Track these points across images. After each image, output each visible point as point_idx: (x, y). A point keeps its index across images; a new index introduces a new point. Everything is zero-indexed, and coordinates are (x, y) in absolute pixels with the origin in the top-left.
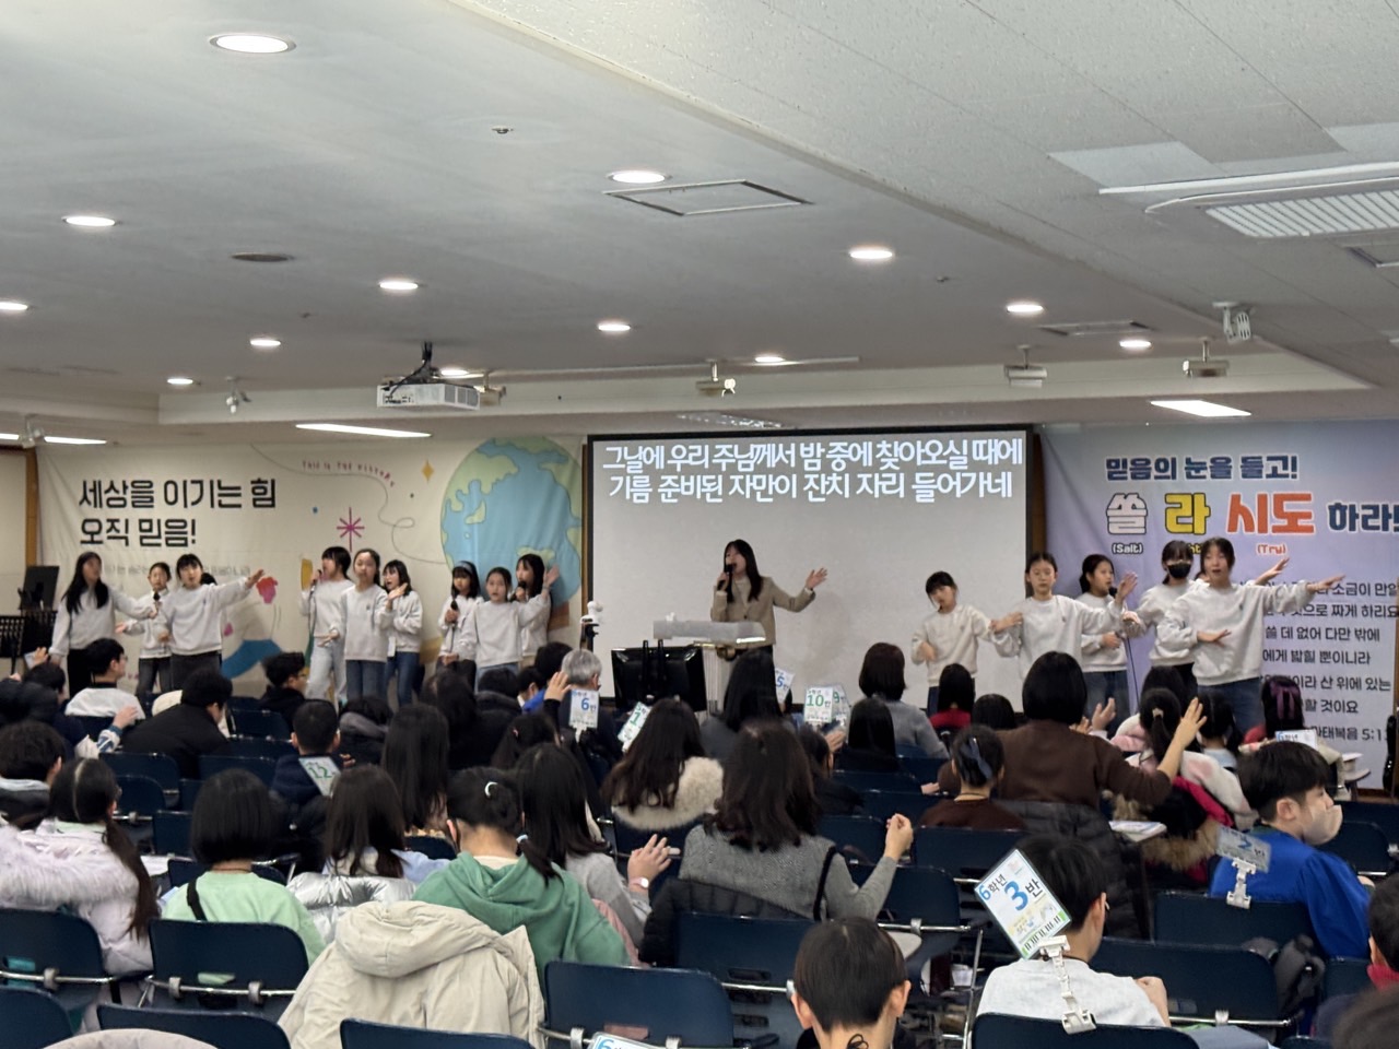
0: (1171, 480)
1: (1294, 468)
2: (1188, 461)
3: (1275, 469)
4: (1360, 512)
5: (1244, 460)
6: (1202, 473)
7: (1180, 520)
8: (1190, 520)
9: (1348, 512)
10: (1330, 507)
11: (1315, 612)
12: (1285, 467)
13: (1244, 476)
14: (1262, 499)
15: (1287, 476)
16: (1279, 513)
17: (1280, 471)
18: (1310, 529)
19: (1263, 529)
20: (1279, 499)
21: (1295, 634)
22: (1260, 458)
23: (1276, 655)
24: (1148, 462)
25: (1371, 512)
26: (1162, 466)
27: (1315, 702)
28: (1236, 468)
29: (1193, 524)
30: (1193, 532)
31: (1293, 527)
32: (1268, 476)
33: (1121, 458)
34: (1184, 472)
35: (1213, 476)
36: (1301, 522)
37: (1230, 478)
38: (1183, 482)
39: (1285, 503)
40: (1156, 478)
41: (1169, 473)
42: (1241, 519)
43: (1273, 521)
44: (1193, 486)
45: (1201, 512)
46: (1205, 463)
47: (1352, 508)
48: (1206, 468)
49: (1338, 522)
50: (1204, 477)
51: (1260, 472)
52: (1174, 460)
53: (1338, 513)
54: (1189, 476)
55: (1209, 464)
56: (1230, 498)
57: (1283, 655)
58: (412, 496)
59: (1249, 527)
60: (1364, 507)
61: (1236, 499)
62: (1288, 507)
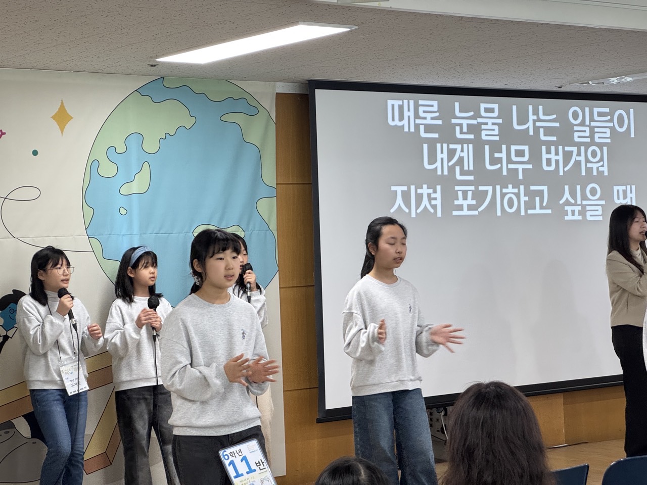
58: (35, 153)
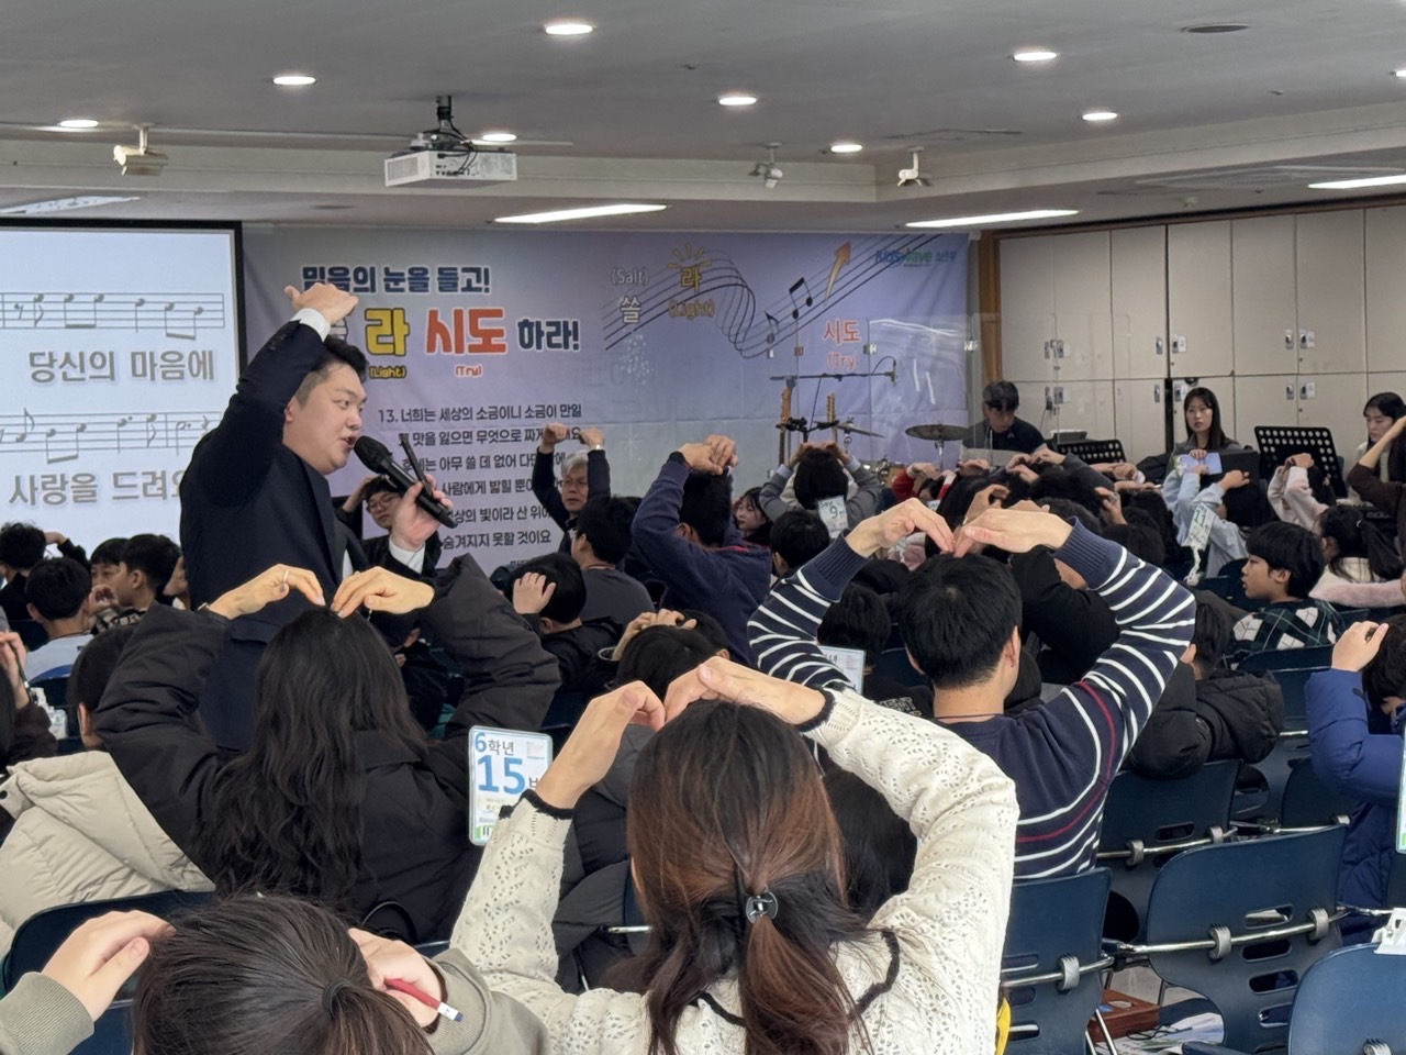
0: (369, 293)
1: (487, 282)
2: (387, 270)
3: (469, 281)
4: (546, 329)
5: (441, 271)
6: (401, 285)
7: (381, 340)
8: (390, 340)
9: (534, 329)
10: (520, 324)
11: (509, 438)
12: (479, 281)
13: (441, 289)
14: (458, 314)
15: (479, 290)
16: (475, 332)
17: (474, 284)
18: (501, 348)
19: (459, 349)
20: (475, 315)
21: (493, 463)
22: (455, 269)
23: (476, 486)
24: (346, 271)
25: (553, 329)
26: (361, 276)
27: (513, 535)
28: (433, 279)
29: (394, 344)
30: (394, 353)
31: (487, 347)
32: (463, 290)
33: (318, 266)
34: (383, 284)
35: (412, 289)
36: (495, 341)
37: (427, 291)
38: (382, 297)
39: (480, 320)
40: (356, 290)
41: (368, 285)
42: (438, 336)
43: (469, 340)
44: (392, 300)
45: (400, 330)
46: (402, 274)
47: (538, 324)
48: (403, 280)
49: (527, 341)
50: (402, 290)
51: (455, 285)
52: (372, 269)
53: (526, 330)
54: (388, 289)
55: (407, 275)
56: (428, 313)
57: (481, 486)
59: (447, 348)
60: (549, 324)
61: (433, 314)
62: (483, 323)
